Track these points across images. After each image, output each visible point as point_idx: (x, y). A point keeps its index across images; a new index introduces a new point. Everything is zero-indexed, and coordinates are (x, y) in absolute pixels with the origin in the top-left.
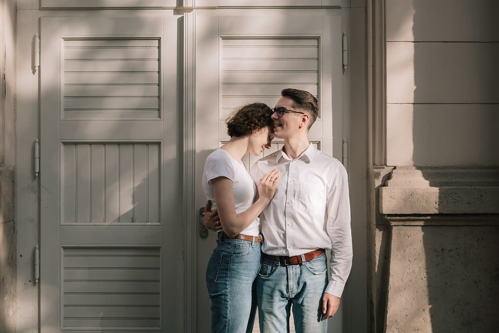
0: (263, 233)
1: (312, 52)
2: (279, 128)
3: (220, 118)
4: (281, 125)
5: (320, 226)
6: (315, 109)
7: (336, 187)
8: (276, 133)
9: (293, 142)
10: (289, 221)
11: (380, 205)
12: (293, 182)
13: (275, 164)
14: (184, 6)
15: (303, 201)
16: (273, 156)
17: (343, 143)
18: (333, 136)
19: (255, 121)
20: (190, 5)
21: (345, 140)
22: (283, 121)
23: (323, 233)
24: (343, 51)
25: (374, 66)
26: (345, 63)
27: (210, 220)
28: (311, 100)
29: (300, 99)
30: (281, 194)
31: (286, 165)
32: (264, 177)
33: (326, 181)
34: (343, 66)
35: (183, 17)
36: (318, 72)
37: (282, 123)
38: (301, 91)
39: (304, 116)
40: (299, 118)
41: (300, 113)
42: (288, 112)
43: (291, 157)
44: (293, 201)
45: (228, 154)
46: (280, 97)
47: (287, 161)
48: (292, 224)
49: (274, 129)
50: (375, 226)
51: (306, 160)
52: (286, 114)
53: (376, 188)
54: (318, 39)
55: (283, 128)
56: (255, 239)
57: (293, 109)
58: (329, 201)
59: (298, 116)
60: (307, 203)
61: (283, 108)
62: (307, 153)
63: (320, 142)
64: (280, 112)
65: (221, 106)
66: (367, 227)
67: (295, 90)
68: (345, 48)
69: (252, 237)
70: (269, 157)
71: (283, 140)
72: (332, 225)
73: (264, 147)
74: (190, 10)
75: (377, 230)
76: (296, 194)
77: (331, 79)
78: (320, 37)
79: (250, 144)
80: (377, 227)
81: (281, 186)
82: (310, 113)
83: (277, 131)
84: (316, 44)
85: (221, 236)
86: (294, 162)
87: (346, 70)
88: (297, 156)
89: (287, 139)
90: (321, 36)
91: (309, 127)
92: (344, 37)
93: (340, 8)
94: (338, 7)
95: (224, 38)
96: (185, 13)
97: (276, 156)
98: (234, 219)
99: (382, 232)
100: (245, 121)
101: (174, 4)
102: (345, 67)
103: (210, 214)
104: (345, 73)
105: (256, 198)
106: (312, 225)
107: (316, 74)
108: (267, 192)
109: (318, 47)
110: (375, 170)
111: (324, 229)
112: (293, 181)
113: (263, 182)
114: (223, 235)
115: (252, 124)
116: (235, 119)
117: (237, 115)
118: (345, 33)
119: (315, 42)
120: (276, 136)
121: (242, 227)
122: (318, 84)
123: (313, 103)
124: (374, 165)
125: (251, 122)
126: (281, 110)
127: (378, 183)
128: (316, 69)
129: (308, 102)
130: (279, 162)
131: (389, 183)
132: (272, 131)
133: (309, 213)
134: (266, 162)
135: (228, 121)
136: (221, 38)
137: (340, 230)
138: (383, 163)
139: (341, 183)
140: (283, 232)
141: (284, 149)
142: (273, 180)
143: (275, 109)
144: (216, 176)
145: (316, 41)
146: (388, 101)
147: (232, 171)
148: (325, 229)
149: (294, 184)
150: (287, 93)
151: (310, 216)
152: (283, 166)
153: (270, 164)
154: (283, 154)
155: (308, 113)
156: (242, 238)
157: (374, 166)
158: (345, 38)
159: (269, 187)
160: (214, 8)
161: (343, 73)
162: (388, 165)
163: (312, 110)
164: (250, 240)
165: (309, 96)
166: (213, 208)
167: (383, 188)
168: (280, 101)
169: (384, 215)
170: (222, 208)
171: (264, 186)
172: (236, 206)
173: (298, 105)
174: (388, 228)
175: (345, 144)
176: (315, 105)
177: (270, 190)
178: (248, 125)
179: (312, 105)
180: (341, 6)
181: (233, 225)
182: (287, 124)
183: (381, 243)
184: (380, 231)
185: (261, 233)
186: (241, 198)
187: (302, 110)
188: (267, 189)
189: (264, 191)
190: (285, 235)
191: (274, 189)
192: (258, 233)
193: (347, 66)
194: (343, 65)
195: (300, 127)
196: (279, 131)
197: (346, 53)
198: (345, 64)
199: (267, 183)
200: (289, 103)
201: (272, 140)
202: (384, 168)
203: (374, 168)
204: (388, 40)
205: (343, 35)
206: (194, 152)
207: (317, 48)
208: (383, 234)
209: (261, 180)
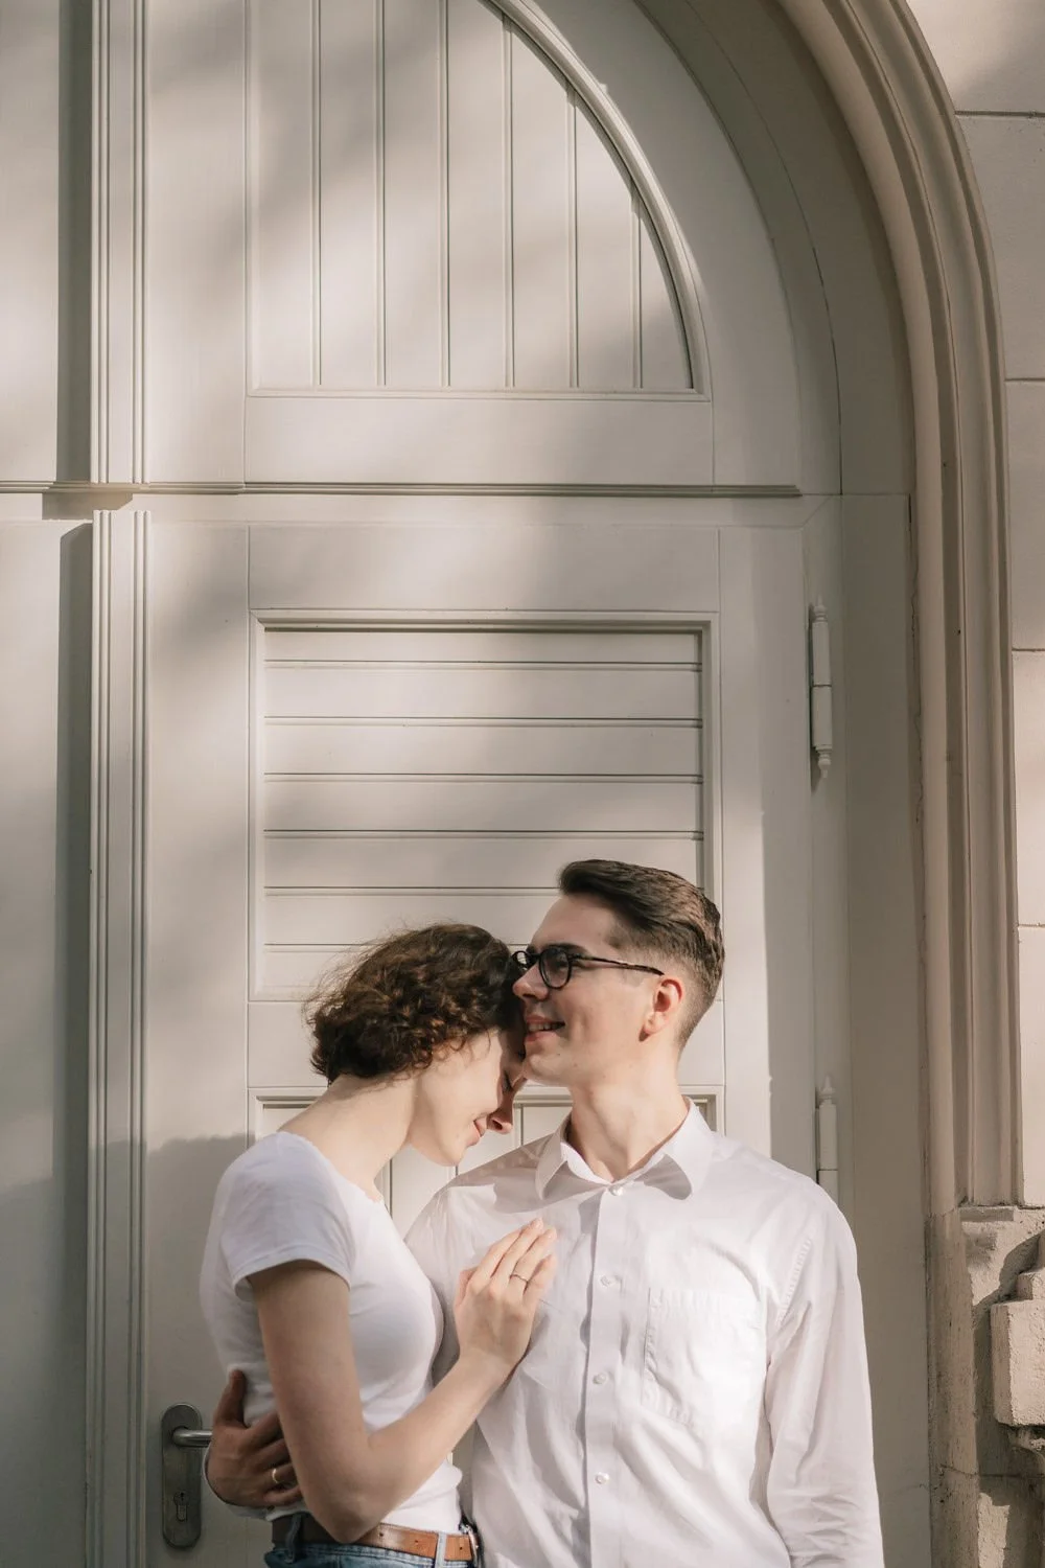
0: (478, 1517)
1: (672, 690)
2: (550, 1039)
3: (259, 987)
4: (558, 1025)
5: (735, 1482)
6: (707, 954)
7: (809, 1305)
8: (535, 1060)
9: (613, 1099)
10: (603, 1465)
11: (997, 1384)
12: (615, 1285)
13: (533, 1204)
14: (94, 479)
15: (664, 1371)
16: (521, 1161)
17: (817, 1107)
18: (772, 1073)
19: (447, 1004)
20: (120, 475)
21: (828, 1090)
22: (571, 1009)
23: (755, 1518)
24: (811, 686)
25: (954, 757)
26: (824, 740)
27: (240, 1463)
28: (692, 912)
29: (645, 907)
30: (561, 1336)
31: (583, 1207)
32: (483, 1261)
33: (765, 1279)
34: (814, 753)
35: (88, 529)
36: (700, 780)
37: (564, 1019)
38: (646, 871)
39: (665, 983)
40: (643, 991)
41: (644, 968)
42: (590, 968)
43: (603, 1167)
44: (619, 1370)
45: (321, 1157)
46: (554, 898)
47: (590, 1186)
48: (616, 1476)
49: (529, 1045)
50: (975, 1480)
51: (671, 1181)
52: (584, 974)
53: (974, 1310)
54: (699, 634)
55: (567, 1036)
56: (447, 1549)
57: (612, 954)
58: (778, 1371)
59: (637, 983)
60: (683, 1379)
61: (567, 948)
62: (676, 1151)
63: (712, 1098)
64: (556, 967)
65: (261, 936)
66: (932, 1489)
67: (620, 865)
68: (823, 674)
69: (432, 1537)
70: (501, 1166)
71: (563, 1091)
72: (792, 1477)
73: (483, 1123)
74: (119, 496)
75: (985, 1501)
76: (633, 1342)
77: (761, 813)
78: (707, 624)
79: (423, 1113)
80: (984, 1488)
81: (562, 1301)
82: (688, 969)
83: (539, 1050)
84: (691, 656)
85: (291, 1535)
86: (620, 1192)
87: (825, 774)
88: (633, 1163)
89: (585, 1088)
90: (714, 620)
91: (686, 1033)
92: (814, 624)
93: (798, 496)
94: (789, 493)
95: (275, 627)
96: (97, 513)
97: (533, 1165)
98: (359, 1456)
99: (1007, 1508)
100: (400, 1003)
101: (45, 468)
102: (824, 761)
103: (239, 1435)
104: (821, 785)
105: (444, 1360)
106: (704, 1481)
107: (692, 790)
108: (497, 1327)
109: (699, 667)
110: (973, 1228)
111: (752, 1498)
112: (619, 1279)
113: (479, 1282)
114: (300, 1532)
115: (436, 1017)
116: (351, 997)
117: (361, 975)
118: (820, 607)
119: (685, 648)
120: (538, 1074)
121: (392, 1490)
122: (701, 836)
123: (701, 923)
124: (964, 1200)
125: (430, 1010)
126: (560, 959)
127: (985, 1283)
128: (693, 770)
129: (681, 923)
130: (551, 1190)
131: (1036, 1283)
132: (517, 1053)
133: (690, 1427)
134: (487, 1191)
135: (315, 1007)
136: (260, 628)
137: (830, 1499)
138: (1007, 1197)
139: (833, 1284)
140: (575, 1513)
141: (570, 1134)
142: (526, 1273)
143: (533, 956)
144: (275, 1258)
145: (691, 640)
146: (1023, 915)
147: (345, 1231)
148: (760, 1498)
149: (622, 1291)
150: (583, 881)
151: (696, 1439)
152: (568, 1210)
153: (507, 1201)
154: (568, 1152)
155: (681, 970)
156: (390, 1540)
157: (966, 1208)
158: (821, 631)
159: (505, 1306)
160: (230, 490)
161: (814, 786)
162: (1029, 1200)
163: (697, 955)
164: (424, 1551)
165: (682, 895)
166: (258, 1409)
167: (1013, 1306)
168: (553, 916)
169: (1016, 1429)
170: (301, 1405)
171: (485, 1299)
172: (365, 1395)
173: (638, 934)
174: (1032, 1487)
175: (828, 1112)
176: (710, 936)
177: (512, 1320)
178: (415, 1023)
179: (699, 934)
180: (799, 486)
181: (352, 1485)
182: (586, 1023)
183: (1002, 1558)
184: (995, 1503)
185: (465, 1521)
186: (382, 1361)
187: (654, 959)
188: (499, 1315)
189: (483, 1324)
190: (582, 1528)
191: (528, 1313)
192: (457, 1518)
193: (830, 752)
194: (813, 748)
195: (644, 1036)
196: (550, 1053)
197: (823, 698)
198: (819, 746)
199: (501, 1288)
200: (593, 926)
201: (519, 1093)
202: (1009, 1217)
203: (964, 1218)
204: (1016, 640)
205: (812, 618)
206: (136, 1147)
207: (692, 676)
208: (1011, 1517)
209: (470, 1275)
